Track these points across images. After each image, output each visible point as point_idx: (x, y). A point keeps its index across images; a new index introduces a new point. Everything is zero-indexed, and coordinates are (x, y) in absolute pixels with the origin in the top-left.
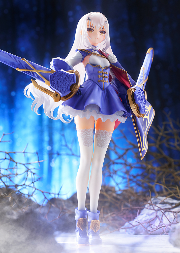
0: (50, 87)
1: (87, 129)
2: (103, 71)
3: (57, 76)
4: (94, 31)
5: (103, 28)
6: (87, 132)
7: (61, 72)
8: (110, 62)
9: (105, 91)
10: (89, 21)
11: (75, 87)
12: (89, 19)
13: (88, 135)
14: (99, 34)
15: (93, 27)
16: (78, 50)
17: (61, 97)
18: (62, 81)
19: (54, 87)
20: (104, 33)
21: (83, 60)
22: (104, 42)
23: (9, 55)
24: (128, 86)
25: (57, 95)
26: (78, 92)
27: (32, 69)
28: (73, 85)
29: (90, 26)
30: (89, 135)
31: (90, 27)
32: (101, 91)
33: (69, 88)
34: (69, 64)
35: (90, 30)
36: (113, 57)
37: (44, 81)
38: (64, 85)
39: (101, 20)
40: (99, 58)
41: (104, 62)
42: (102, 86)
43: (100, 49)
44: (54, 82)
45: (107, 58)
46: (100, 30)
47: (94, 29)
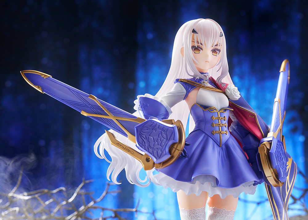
0: (136, 145)
1: (196, 209)
2: (219, 116)
3: (147, 129)
4: (202, 49)
5: (216, 45)
6: (197, 213)
7: (153, 123)
8: (229, 99)
9: (224, 147)
10: (195, 35)
11: (177, 147)
12: (194, 31)
13: (197, 218)
14: (210, 53)
15: (201, 44)
16: (177, 80)
17: (154, 163)
18: (156, 137)
19: (143, 147)
20: (218, 52)
21: (186, 97)
22: (217, 68)
23: (69, 89)
24: (258, 134)
25: (148, 160)
26: (182, 154)
27: (107, 115)
28: (173, 144)
29: (196, 42)
30: (199, 217)
31: (196, 45)
32: (217, 149)
33: (167, 150)
34: (165, 103)
35: (196, 49)
36: (234, 91)
37: (126, 135)
38: (160, 144)
39: (214, 33)
40: (212, 93)
41: (220, 100)
42: (219, 141)
43: (211, 77)
44: (142, 139)
45: (225, 93)
46: (212, 48)
47: (203, 47)
